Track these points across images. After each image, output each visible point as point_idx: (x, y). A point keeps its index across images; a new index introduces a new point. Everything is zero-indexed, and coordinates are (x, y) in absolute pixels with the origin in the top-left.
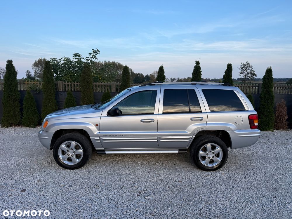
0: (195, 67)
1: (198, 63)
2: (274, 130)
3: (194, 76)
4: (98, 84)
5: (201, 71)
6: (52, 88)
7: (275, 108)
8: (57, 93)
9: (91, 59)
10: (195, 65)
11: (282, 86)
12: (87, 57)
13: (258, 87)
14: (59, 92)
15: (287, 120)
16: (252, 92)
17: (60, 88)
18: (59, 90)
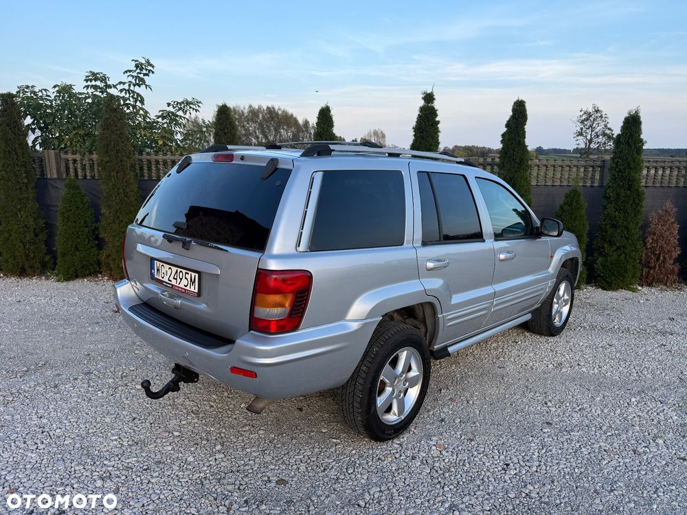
0: (422, 109)
1: (429, 98)
2: (640, 288)
3: (418, 135)
4: (155, 157)
5: (438, 122)
6: (23, 169)
7: (645, 227)
8: (42, 184)
9: (132, 88)
10: (422, 103)
11: (669, 165)
12: (120, 83)
13: (602, 167)
14: (49, 181)
15: (676, 261)
16: (585, 182)
17: (50, 170)
18: (49, 176)
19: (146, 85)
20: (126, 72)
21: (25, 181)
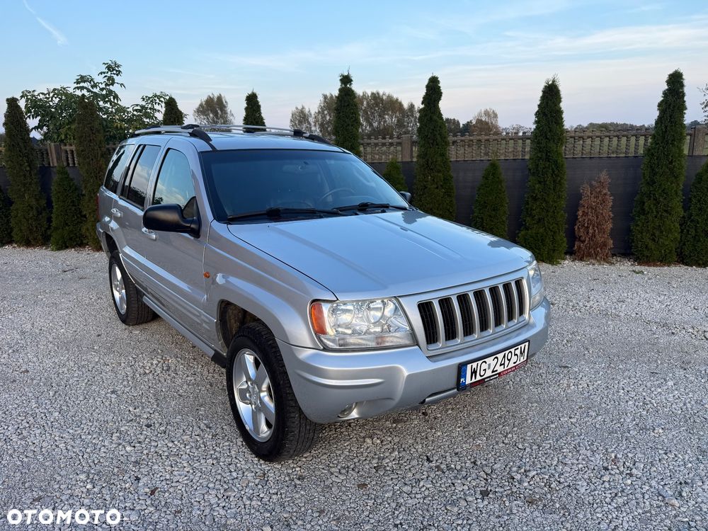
0: (340, 90)
1: (346, 80)
6: (25, 159)
8: (45, 171)
14: (52, 169)
17: (52, 160)
18: (51, 165)
19: (122, 85)
20: (101, 73)
21: (28, 169)
